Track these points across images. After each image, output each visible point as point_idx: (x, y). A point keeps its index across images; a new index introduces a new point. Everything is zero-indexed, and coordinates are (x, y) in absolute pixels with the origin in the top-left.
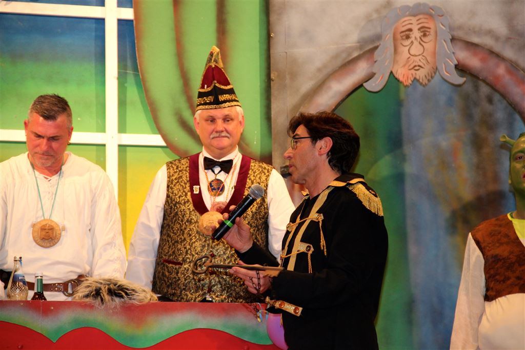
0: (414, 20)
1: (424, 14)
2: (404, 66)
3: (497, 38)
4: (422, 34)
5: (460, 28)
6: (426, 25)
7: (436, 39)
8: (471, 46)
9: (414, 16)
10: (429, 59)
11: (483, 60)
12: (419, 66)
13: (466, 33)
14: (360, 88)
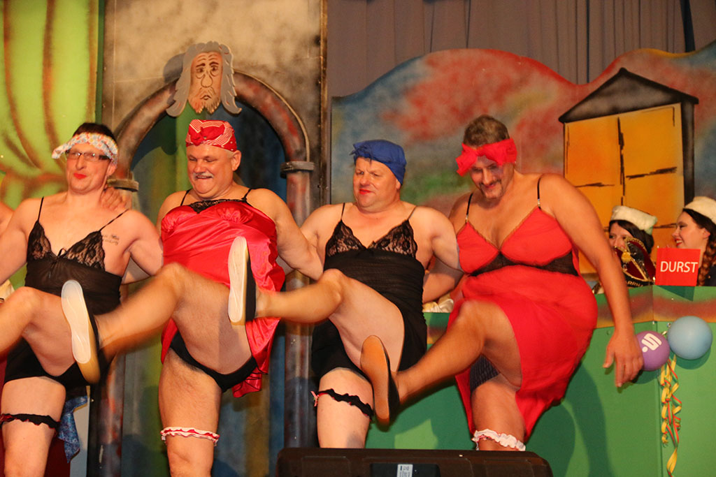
0: (207, 56)
1: (215, 51)
2: (197, 95)
3: (268, 72)
4: (212, 68)
5: (242, 63)
6: (215, 61)
7: (222, 73)
8: (247, 79)
9: (208, 52)
10: (216, 90)
11: (256, 91)
12: (208, 96)
13: (246, 68)
14: (164, 114)
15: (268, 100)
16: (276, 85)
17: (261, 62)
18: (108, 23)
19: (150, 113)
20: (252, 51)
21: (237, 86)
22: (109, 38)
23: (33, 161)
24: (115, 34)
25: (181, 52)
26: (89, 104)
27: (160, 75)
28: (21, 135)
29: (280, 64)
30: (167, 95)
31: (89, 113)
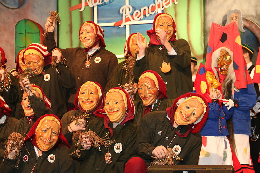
0: (234, 14)
1: (236, 12)
3: (253, 17)
5: (245, 15)
6: (237, 16)
7: (239, 19)
8: (247, 20)
9: (234, 13)
11: (250, 24)
13: (247, 17)
15: (253, 27)
16: (256, 22)
17: (251, 14)
18: (206, 7)
20: (248, 11)
22: (206, 12)
24: (208, 10)
25: (227, 14)
26: (201, 33)
27: (221, 22)
29: (257, 14)
31: (202, 36)
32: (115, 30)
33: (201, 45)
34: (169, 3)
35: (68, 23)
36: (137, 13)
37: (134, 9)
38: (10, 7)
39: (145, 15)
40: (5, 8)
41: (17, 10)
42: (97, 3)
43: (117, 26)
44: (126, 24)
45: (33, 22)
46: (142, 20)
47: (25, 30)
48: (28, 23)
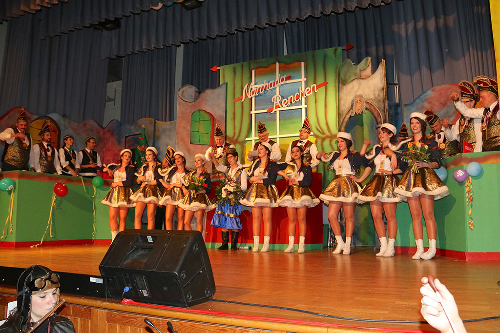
2: (357, 110)
3: (372, 100)
6: (361, 99)
7: (362, 102)
9: (359, 97)
10: (361, 107)
12: (360, 110)
13: (368, 100)
14: (351, 116)
15: (373, 108)
16: (375, 104)
17: (371, 98)
18: (341, 94)
19: (348, 116)
20: (369, 95)
21: (365, 105)
22: (340, 98)
23: (324, 133)
25: (354, 99)
26: (337, 116)
27: (350, 106)
28: (320, 127)
29: (375, 98)
30: (351, 111)
31: (336, 119)
32: (268, 116)
33: (337, 126)
34: (310, 92)
35: (233, 111)
36: (285, 101)
37: (284, 98)
38: (187, 101)
39: (291, 102)
40: (184, 102)
41: (194, 103)
42: (254, 95)
43: (270, 111)
44: (276, 110)
45: (206, 111)
46: (289, 106)
47: (199, 119)
48: (202, 113)
